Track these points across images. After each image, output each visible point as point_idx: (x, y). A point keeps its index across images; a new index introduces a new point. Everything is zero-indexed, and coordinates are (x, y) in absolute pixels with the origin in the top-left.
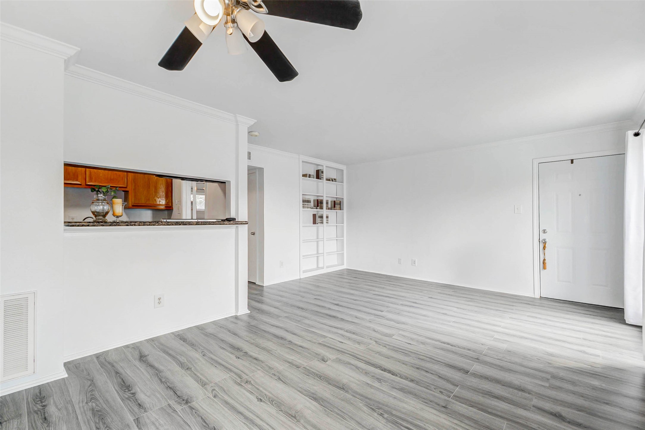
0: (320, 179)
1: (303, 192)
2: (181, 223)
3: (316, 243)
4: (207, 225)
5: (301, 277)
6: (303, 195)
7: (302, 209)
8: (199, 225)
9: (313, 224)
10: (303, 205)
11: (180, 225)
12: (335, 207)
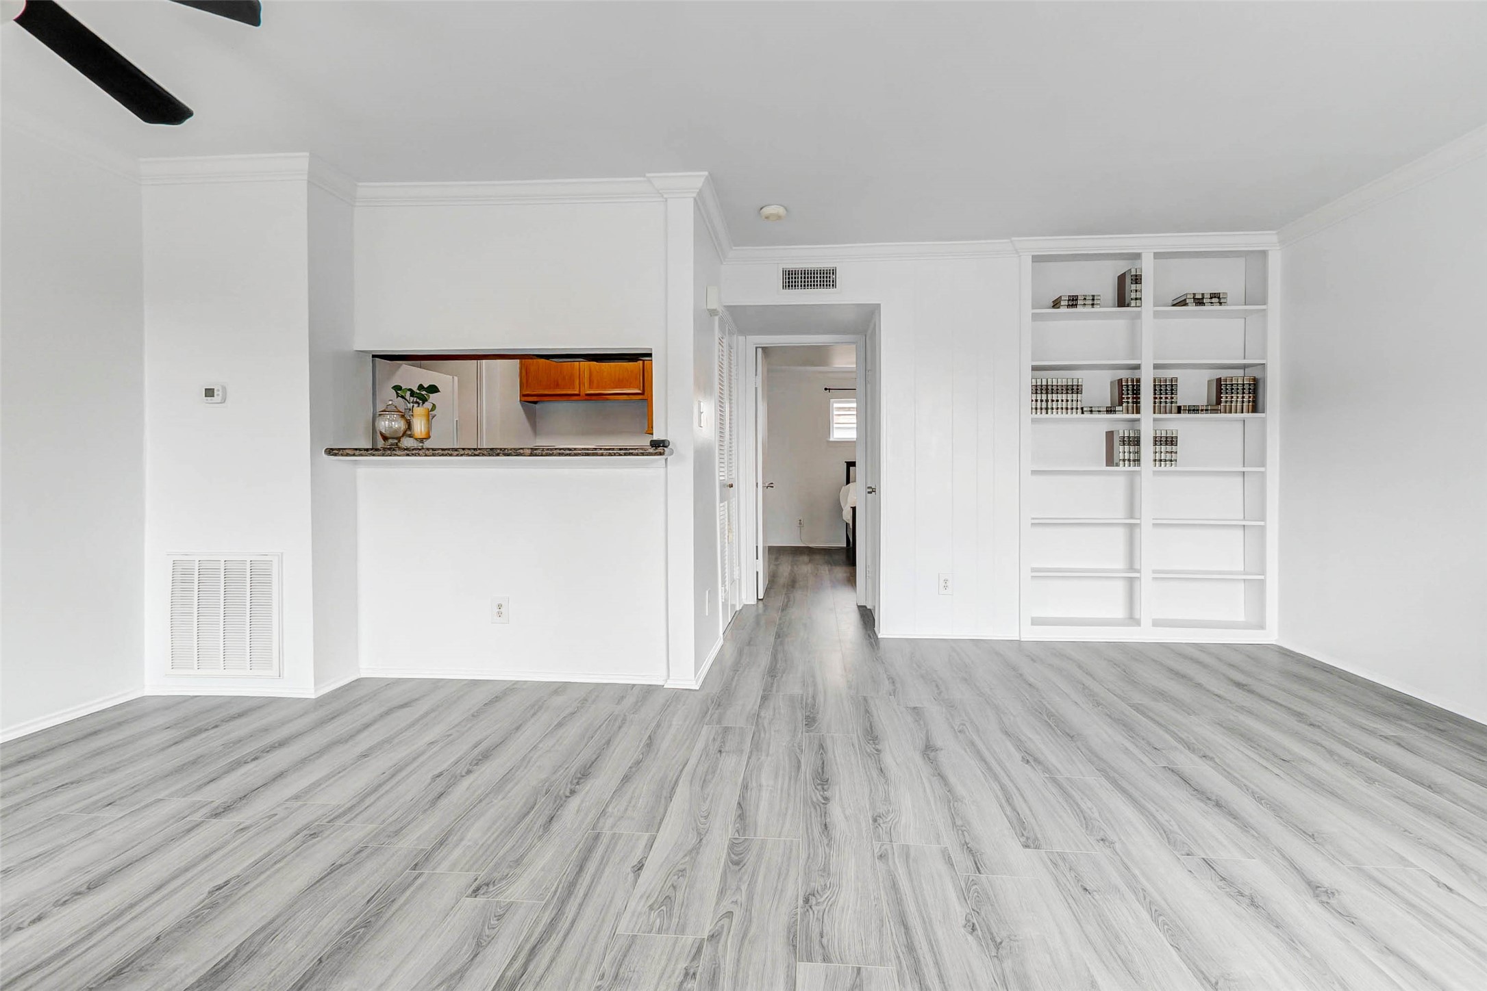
0: (1128, 306)
1: (1033, 360)
2: (498, 451)
3: (1120, 534)
4: (555, 456)
5: (1022, 636)
6: (1035, 368)
7: (1027, 414)
8: (536, 455)
9: (1107, 466)
10: (1034, 402)
11: (498, 455)
12: (1219, 402)
